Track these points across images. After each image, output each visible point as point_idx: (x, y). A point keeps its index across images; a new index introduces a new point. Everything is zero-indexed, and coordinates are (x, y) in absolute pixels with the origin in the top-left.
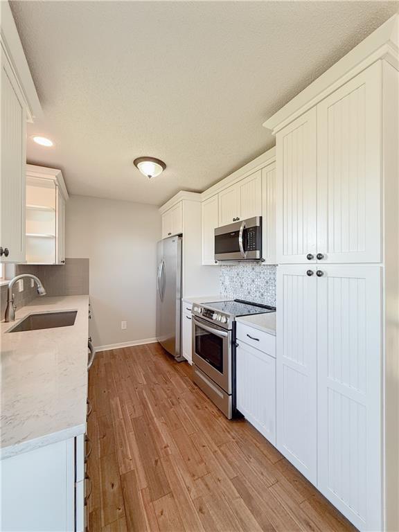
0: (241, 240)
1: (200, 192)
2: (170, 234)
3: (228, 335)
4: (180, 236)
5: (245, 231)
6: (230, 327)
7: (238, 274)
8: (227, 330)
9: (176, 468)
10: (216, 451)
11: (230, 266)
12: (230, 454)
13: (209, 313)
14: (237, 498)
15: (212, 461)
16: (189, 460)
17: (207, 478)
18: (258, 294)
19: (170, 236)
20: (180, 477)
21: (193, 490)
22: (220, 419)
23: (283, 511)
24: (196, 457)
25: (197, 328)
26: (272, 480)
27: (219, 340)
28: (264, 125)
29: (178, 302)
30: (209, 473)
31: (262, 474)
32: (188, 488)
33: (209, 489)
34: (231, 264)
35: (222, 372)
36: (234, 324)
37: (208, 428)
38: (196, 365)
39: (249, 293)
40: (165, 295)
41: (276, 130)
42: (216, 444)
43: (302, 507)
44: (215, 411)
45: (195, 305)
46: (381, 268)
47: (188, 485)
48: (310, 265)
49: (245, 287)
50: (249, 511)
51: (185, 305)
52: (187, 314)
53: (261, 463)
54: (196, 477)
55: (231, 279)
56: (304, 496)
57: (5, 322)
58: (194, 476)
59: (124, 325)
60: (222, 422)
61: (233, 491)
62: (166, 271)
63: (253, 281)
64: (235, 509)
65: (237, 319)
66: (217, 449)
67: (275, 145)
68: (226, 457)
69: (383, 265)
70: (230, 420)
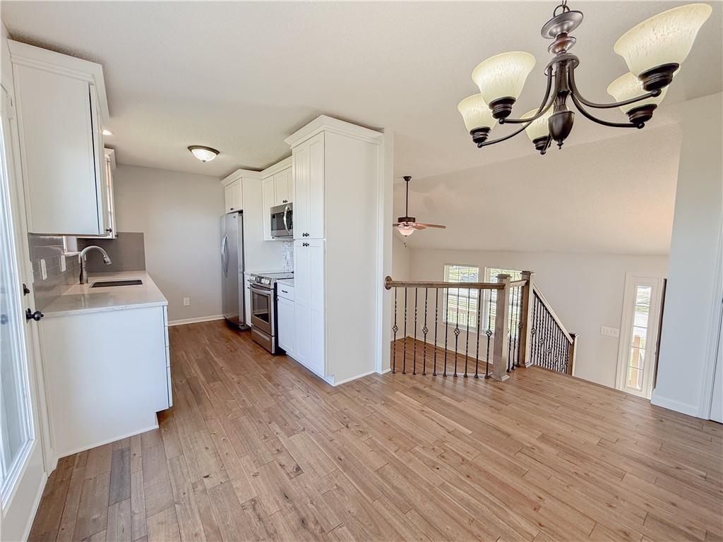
0: (285, 219)
1: (260, 170)
2: (233, 209)
3: (272, 293)
4: (241, 212)
5: (287, 213)
6: (272, 287)
8: (269, 289)
13: (260, 280)
19: (232, 212)
20: (228, 376)
22: (266, 355)
25: (253, 294)
27: (267, 297)
28: (285, 141)
32: (233, 378)
35: (268, 322)
36: (276, 284)
38: (255, 326)
40: (229, 271)
41: (293, 146)
44: (265, 352)
45: (251, 275)
46: (324, 241)
48: (304, 240)
51: (247, 277)
52: (247, 284)
57: (80, 284)
59: (186, 301)
60: (268, 357)
62: (229, 245)
65: (277, 281)
66: (258, 366)
67: (291, 155)
69: (325, 240)
70: (274, 355)
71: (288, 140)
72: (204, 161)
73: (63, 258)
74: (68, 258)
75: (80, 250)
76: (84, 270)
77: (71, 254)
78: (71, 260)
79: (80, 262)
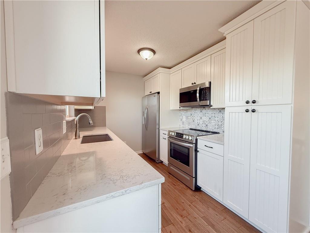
0: (198, 95)
1: (170, 68)
2: (151, 92)
3: (193, 146)
5: (201, 90)
7: (191, 115)
9: (172, 213)
10: (190, 205)
11: (186, 110)
12: (198, 206)
13: (180, 135)
14: (207, 225)
15: (189, 209)
16: (177, 209)
17: (189, 217)
18: (204, 125)
19: (151, 94)
20: (175, 217)
21: (183, 222)
22: (188, 190)
23: (231, 231)
24: (181, 208)
25: (171, 144)
26: (223, 218)
27: (188, 149)
28: (219, 30)
29: (157, 130)
30: (189, 215)
31: (217, 215)
32: (181, 221)
33: (191, 222)
34: (188, 109)
35: (189, 166)
36: (196, 140)
37: (183, 195)
39: (198, 125)
40: (148, 127)
41: (226, 33)
42: (189, 202)
43: (240, 229)
44: (184, 186)
45: (169, 131)
47: (180, 220)
48: (248, 107)
49: (196, 122)
50: (214, 231)
51: (162, 132)
52: (163, 136)
53: (214, 210)
54: (183, 217)
55: (187, 117)
56: (240, 224)
57: (75, 139)
58: (182, 216)
60: (189, 192)
61: (204, 223)
62: (149, 113)
63: (201, 118)
64: (207, 230)
65: (198, 138)
66: (190, 204)
67: (226, 39)
68: (196, 208)
69: (293, 105)
70: (194, 191)
71: (222, 30)
72: (146, 59)
73: (64, 122)
74: (68, 122)
75: (76, 116)
76: (78, 129)
77: (70, 119)
78: (70, 124)
79: (76, 123)
